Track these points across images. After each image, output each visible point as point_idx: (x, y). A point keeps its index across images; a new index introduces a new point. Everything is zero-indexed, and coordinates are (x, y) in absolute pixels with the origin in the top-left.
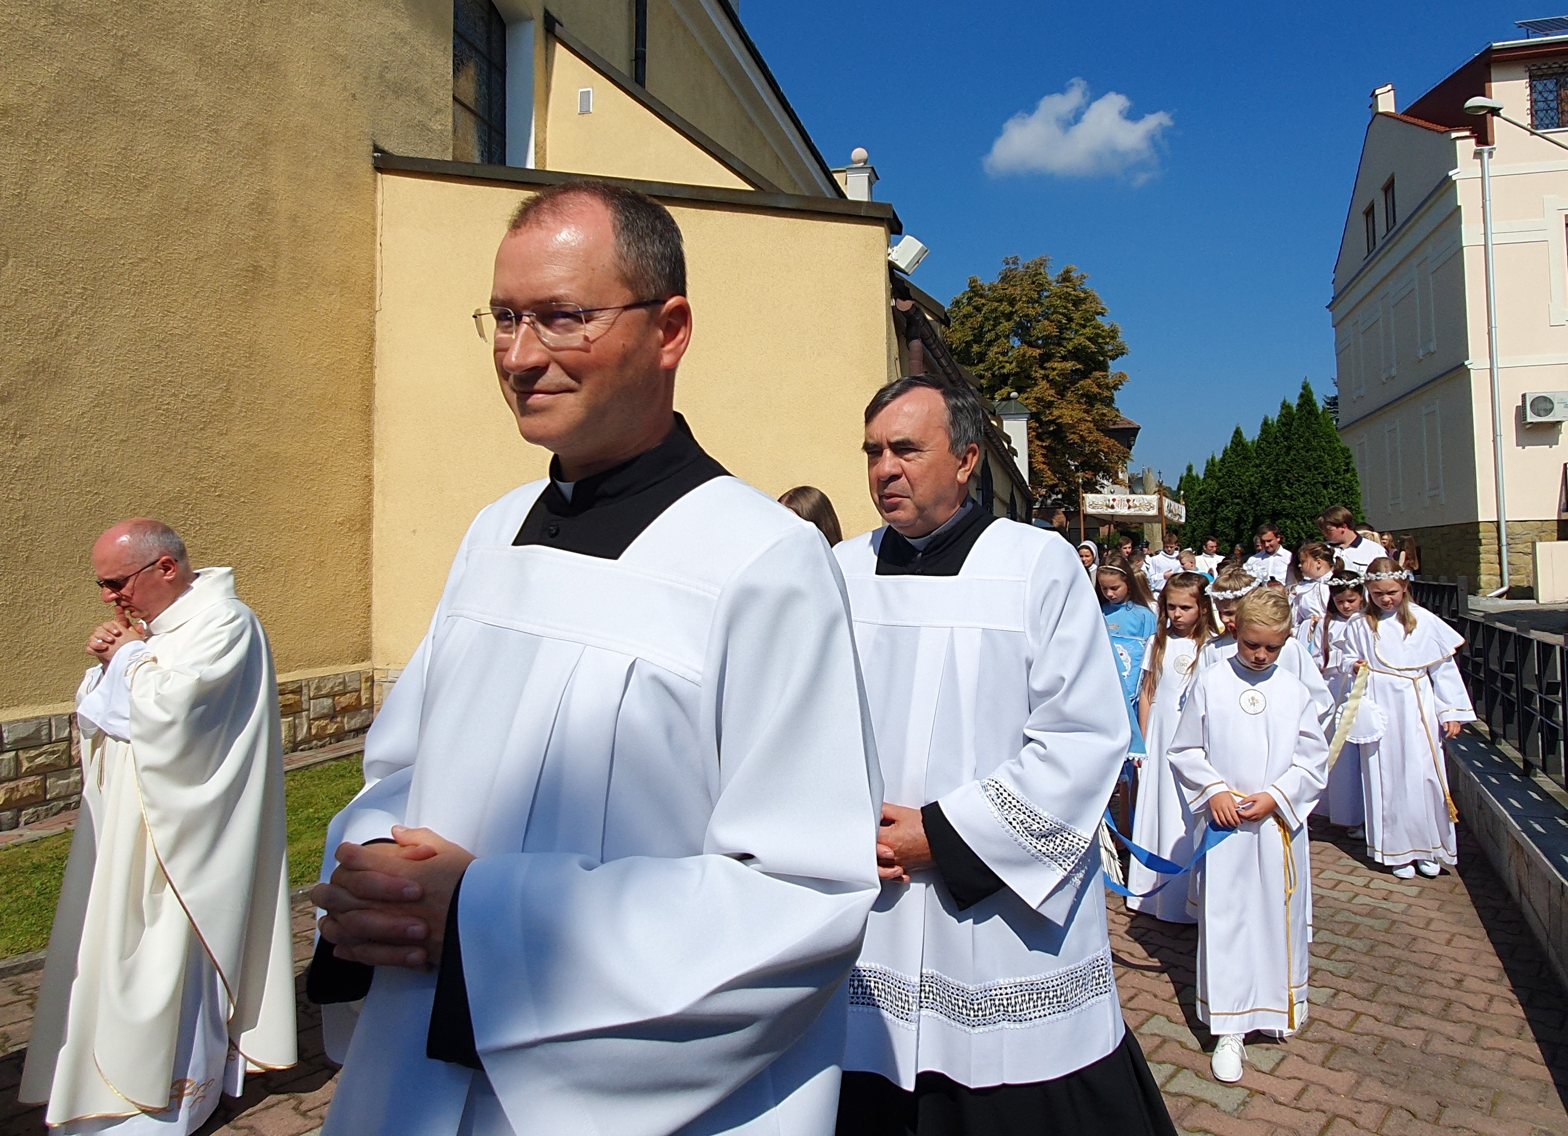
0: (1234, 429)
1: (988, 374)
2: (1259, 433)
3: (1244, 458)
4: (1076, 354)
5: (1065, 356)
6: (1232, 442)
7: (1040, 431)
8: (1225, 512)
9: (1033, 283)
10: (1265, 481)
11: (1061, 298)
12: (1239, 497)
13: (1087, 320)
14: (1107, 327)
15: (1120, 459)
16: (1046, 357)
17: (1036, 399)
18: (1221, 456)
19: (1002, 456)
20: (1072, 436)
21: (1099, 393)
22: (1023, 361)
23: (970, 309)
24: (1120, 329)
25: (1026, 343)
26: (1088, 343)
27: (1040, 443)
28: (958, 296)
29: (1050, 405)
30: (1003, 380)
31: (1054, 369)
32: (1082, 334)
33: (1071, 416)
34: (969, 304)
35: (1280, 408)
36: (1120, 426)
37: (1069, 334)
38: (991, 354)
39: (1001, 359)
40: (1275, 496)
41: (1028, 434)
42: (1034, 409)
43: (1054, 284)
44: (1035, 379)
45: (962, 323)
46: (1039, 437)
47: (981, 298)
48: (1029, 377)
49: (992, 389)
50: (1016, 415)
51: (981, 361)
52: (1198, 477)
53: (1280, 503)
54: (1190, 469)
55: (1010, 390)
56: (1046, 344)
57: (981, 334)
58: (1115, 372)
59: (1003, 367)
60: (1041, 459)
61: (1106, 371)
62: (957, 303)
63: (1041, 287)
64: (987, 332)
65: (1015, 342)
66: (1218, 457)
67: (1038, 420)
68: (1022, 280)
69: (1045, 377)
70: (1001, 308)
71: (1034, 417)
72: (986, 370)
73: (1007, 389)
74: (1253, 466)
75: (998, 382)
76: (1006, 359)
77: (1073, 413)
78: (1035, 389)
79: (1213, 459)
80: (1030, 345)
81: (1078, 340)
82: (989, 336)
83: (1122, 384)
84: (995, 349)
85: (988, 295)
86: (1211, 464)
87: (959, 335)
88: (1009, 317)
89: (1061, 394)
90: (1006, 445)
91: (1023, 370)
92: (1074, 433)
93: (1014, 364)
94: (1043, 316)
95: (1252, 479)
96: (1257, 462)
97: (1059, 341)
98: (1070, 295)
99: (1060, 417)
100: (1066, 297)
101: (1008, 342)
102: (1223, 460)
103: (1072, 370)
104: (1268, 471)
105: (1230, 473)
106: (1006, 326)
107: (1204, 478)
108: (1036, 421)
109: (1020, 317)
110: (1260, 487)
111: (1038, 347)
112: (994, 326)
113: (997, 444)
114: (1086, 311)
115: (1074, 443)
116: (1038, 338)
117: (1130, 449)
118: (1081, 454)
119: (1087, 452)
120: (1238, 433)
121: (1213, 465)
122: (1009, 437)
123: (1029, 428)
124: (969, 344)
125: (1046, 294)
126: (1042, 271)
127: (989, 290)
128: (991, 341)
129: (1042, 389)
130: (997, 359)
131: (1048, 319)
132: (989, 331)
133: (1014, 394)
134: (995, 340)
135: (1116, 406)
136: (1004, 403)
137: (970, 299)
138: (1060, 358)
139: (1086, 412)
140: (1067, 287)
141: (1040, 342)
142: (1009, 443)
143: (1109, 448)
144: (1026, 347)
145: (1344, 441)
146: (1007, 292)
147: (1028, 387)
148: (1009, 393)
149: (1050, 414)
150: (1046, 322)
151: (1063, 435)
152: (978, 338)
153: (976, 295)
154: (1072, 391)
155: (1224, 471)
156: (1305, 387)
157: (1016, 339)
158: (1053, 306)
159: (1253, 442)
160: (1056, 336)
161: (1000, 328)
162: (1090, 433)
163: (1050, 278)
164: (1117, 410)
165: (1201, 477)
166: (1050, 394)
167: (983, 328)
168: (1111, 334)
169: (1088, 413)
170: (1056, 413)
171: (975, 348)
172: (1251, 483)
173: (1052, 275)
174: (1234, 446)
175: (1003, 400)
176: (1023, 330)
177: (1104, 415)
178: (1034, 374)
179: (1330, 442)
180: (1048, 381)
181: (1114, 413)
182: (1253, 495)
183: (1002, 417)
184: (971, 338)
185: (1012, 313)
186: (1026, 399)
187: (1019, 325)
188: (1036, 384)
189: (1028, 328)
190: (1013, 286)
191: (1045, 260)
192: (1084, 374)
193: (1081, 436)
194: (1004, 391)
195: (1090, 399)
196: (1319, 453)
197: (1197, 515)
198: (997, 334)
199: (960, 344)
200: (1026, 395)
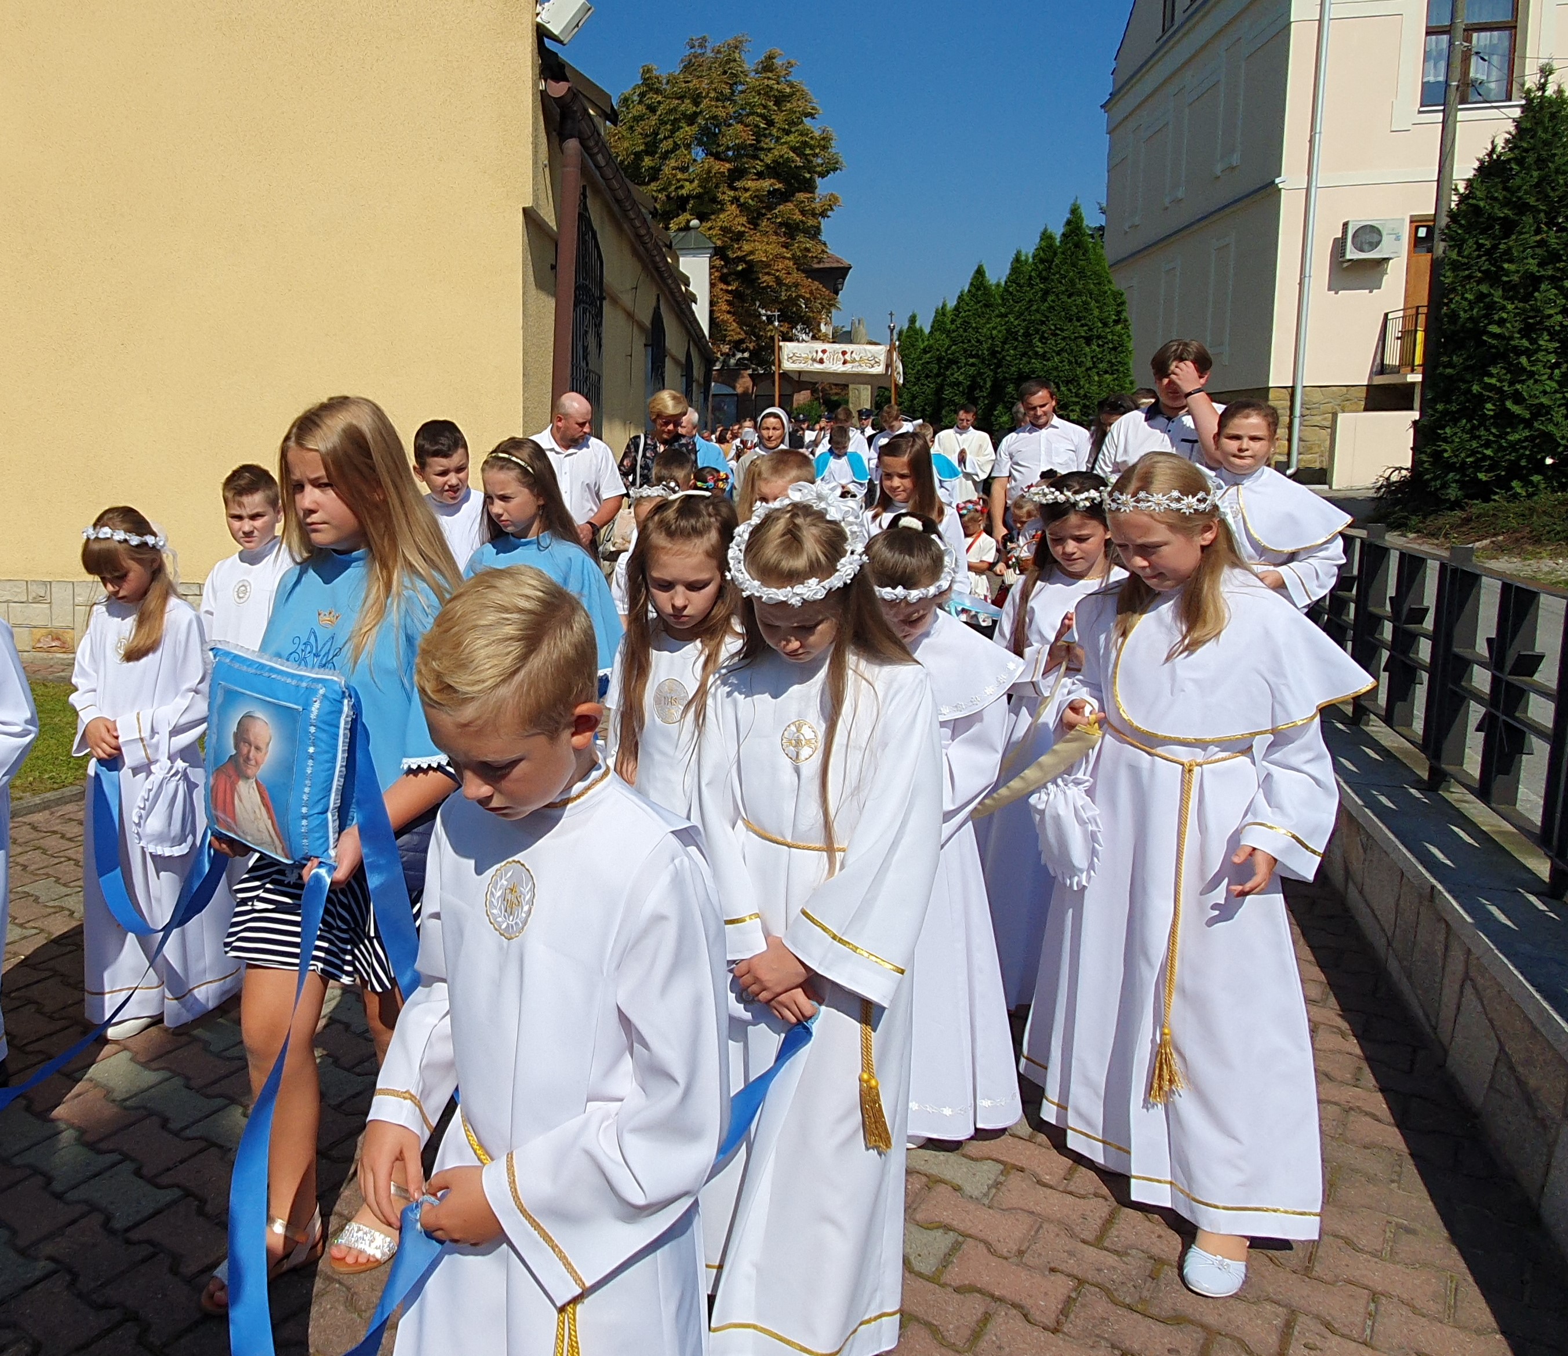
0: (976, 268)
1: (662, 196)
2: (1008, 272)
3: (986, 306)
4: (775, 170)
5: (762, 172)
6: (971, 284)
7: (725, 271)
8: (955, 376)
9: (725, 72)
10: (1011, 334)
11: (759, 94)
12: (976, 356)
13: (792, 123)
14: (817, 134)
15: (823, 307)
16: (738, 174)
17: (722, 228)
18: (955, 303)
19: (678, 303)
20: (766, 278)
21: (802, 221)
22: (708, 179)
23: (640, 107)
24: (834, 136)
25: (712, 154)
26: (792, 154)
27: (724, 287)
28: (627, 91)
29: (739, 237)
30: (680, 204)
31: (746, 190)
32: (785, 143)
33: (766, 251)
34: (640, 102)
35: (1038, 240)
36: (827, 265)
37: (768, 143)
38: (666, 170)
39: (679, 176)
40: (1024, 354)
41: (711, 275)
42: (719, 243)
43: (753, 73)
44: (722, 203)
45: (631, 128)
46: (724, 279)
47: (656, 93)
48: (714, 200)
49: (667, 217)
50: (695, 250)
51: (654, 179)
52: (922, 330)
53: (1029, 363)
54: (913, 320)
55: (689, 217)
56: (737, 157)
57: (655, 143)
58: (825, 193)
59: (682, 187)
60: (725, 307)
61: (813, 192)
62: (625, 101)
63: (734, 79)
64: (661, 141)
65: (698, 153)
66: (952, 304)
67: (724, 257)
68: (710, 69)
69: (735, 200)
70: (682, 108)
71: (719, 252)
72: (659, 191)
73: (687, 216)
74: (998, 316)
75: (674, 207)
76: (686, 176)
77: (769, 248)
78: (721, 216)
79: (944, 306)
80: (717, 157)
81: (779, 150)
82: (665, 146)
83: (832, 209)
84: (673, 163)
85: (665, 90)
86: (941, 313)
87: (626, 144)
88: (691, 119)
89: (754, 223)
90: (683, 288)
91: (707, 191)
92: (768, 274)
93: (696, 182)
94: (735, 118)
95: (994, 332)
96: (1003, 310)
97: (755, 151)
98: (772, 88)
99: (752, 253)
100: (766, 92)
101: (690, 153)
102: (957, 309)
103: (769, 191)
104: (1016, 323)
105: (966, 324)
106: (687, 131)
107: (931, 333)
108: (721, 259)
109: (707, 119)
110: (1004, 343)
111: (727, 160)
112: (673, 132)
113: (673, 286)
114: (792, 111)
115: (768, 287)
116: (728, 149)
117: (837, 294)
118: (776, 300)
119: (783, 298)
120: (980, 272)
121: (944, 314)
122: (688, 278)
123: (711, 267)
124: (639, 156)
125: (740, 88)
126: (737, 55)
127: (668, 83)
128: (667, 152)
129: (731, 217)
130: (675, 176)
131: (741, 122)
132: (665, 138)
133: (695, 222)
134: (673, 151)
135: (823, 238)
136: (682, 234)
137: (642, 95)
138: (755, 174)
139: (786, 246)
140: (769, 78)
141: (730, 153)
142: (687, 284)
143: (811, 293)
144: (712, 159)
145: (1118, 283)
146: (691, 85)
147: (713, 214)
148: (689, 221)
149: (740, 248)
150: (740, 127)
151: (754, 277)
152: (651, 149)
153: (651, 89)
154: (768, 219)
155: (959, 322)
156: (1074, 211)
157: (699, 149)
158: (749, 104)
159: (998, 285)
160: (751, 145)
161: (680, 134)
162: (789, 273)
163: (746, 66)
164: (825, 244)
165: (927, 330)
166: (740, 223)
167: (657, 134)
168: (822, 143)
169: (787, 248)
170: (747, 247)
171: (647, 162)
172: (993, 338)
173: (749, 62)
174: (974, 290)
175: (680, 230)
176: (708, 138)
177: (808, 250)
178: (720, 196)
179: (1099, 284)
180: (738, 206)
181: (820, 247)
182: (993, 353)
183: (678, 252)
184: (642, 147)
185: (696, 114)
186: (710, 229)
187: (705, 131)
188: (722, 210)
189: (715, 135)
190: (699, 77)
191: (741, 42)
192: (785, 197)
193: (777, 278)
194: (682, 218)
195: (791, 229)
196: (1084, 298)
197: (918, 379)
198: (675, 142)
199: (628, 156)
200: (709, 224)
